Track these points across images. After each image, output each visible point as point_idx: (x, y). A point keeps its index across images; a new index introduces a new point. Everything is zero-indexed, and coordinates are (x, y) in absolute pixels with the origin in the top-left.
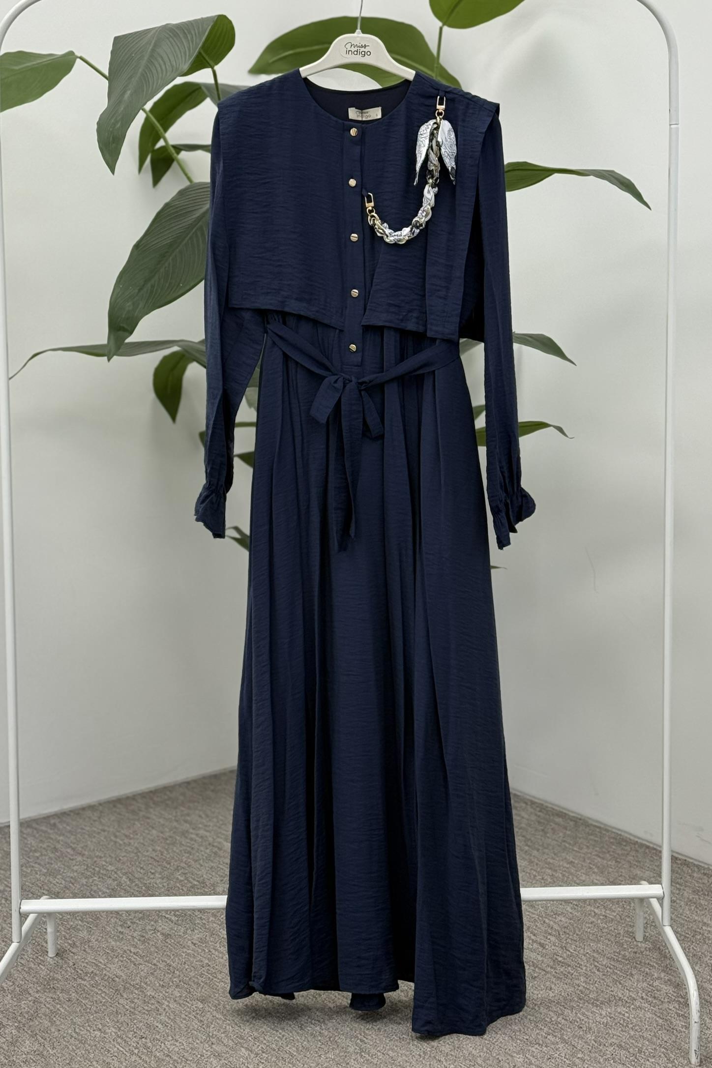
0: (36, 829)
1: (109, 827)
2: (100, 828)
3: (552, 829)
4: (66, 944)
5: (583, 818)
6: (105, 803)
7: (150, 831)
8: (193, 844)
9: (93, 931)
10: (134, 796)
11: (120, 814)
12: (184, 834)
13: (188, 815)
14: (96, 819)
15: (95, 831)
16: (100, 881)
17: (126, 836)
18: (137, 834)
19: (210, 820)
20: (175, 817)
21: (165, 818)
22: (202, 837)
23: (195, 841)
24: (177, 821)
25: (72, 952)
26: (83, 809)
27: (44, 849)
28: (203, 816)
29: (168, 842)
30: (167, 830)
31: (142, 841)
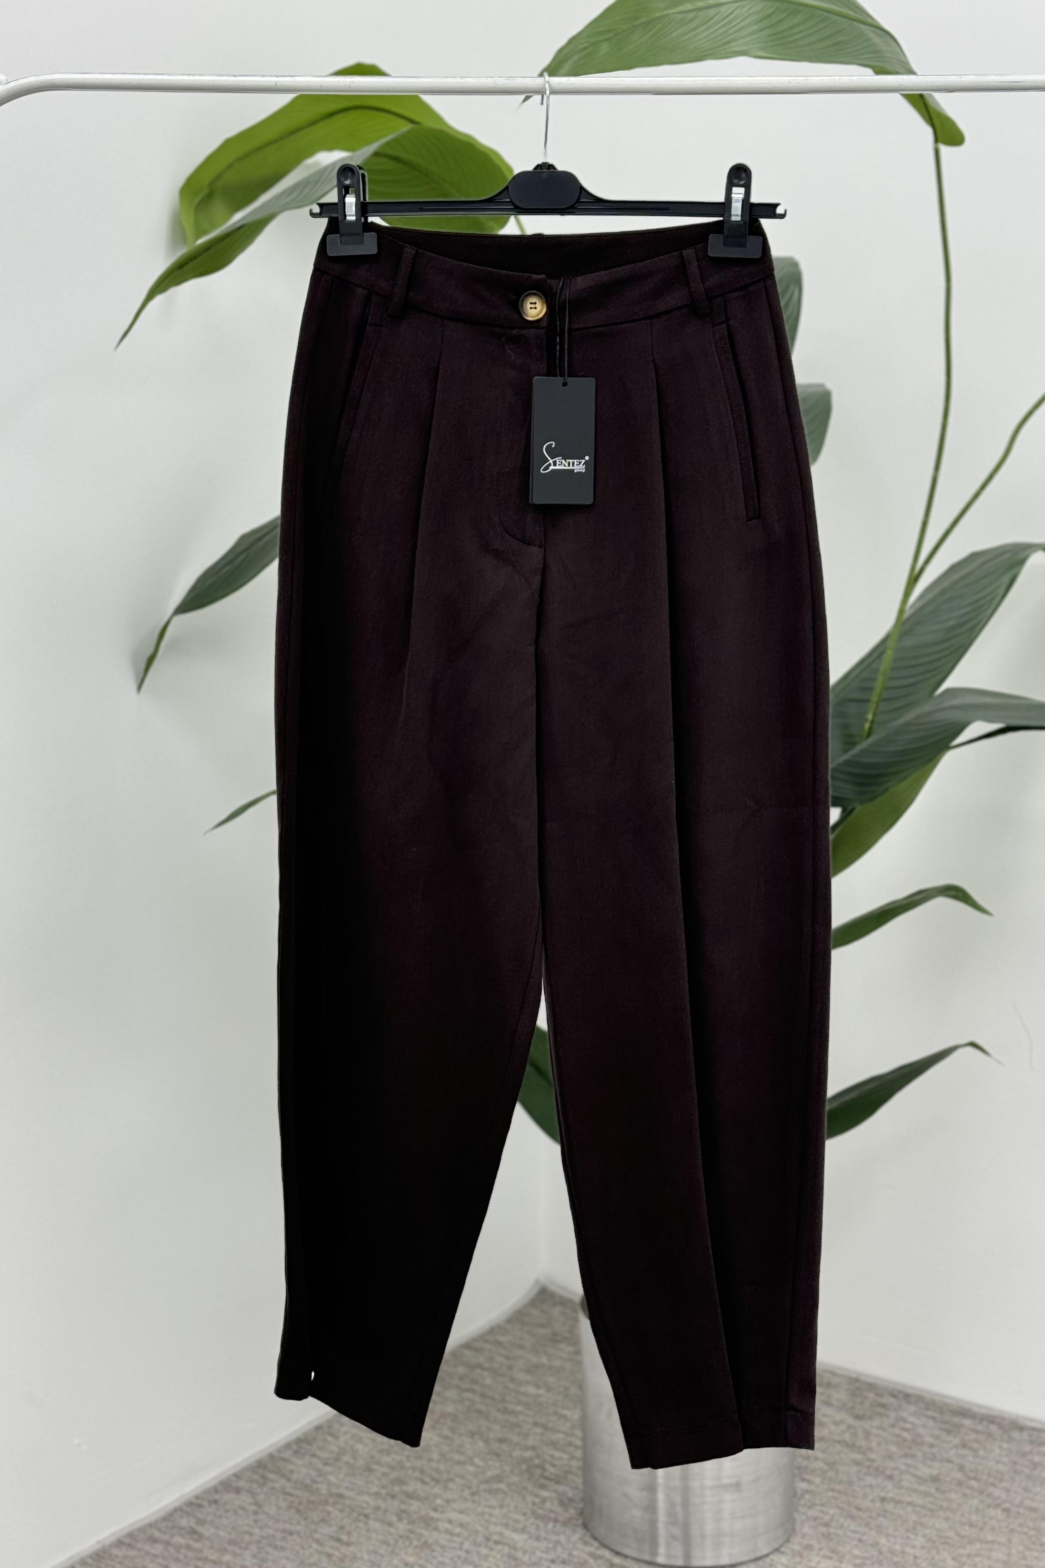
0: (167, 1543)
1: (291, 1524)
2: (277, 1526)
7: (366, 1524)
8: (462, 1544)
10: (279, 1451)
11: (285, 1493)
12: (427, 1522)
14: (253, 1508)
15: (274, 1536)
18: (349, 1533)
19: (446, 1488)
20: (384, 1487)
21: (368, 1494)
22: (461, 1525)
23: (458, 1535)
24: (393, 1497)
26: (215, 1490)
28: (427, 1479)
30: (394, 1519)
31: (371, 1548)
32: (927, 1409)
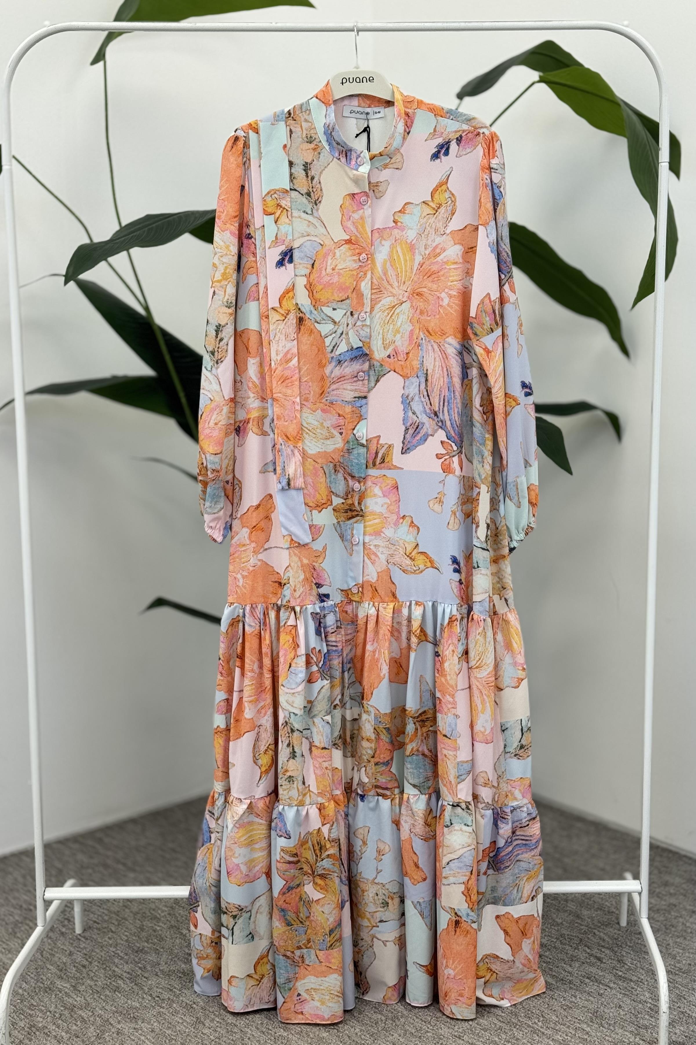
4: (137, 968)
9: (160, 953)
25: (145, 977)
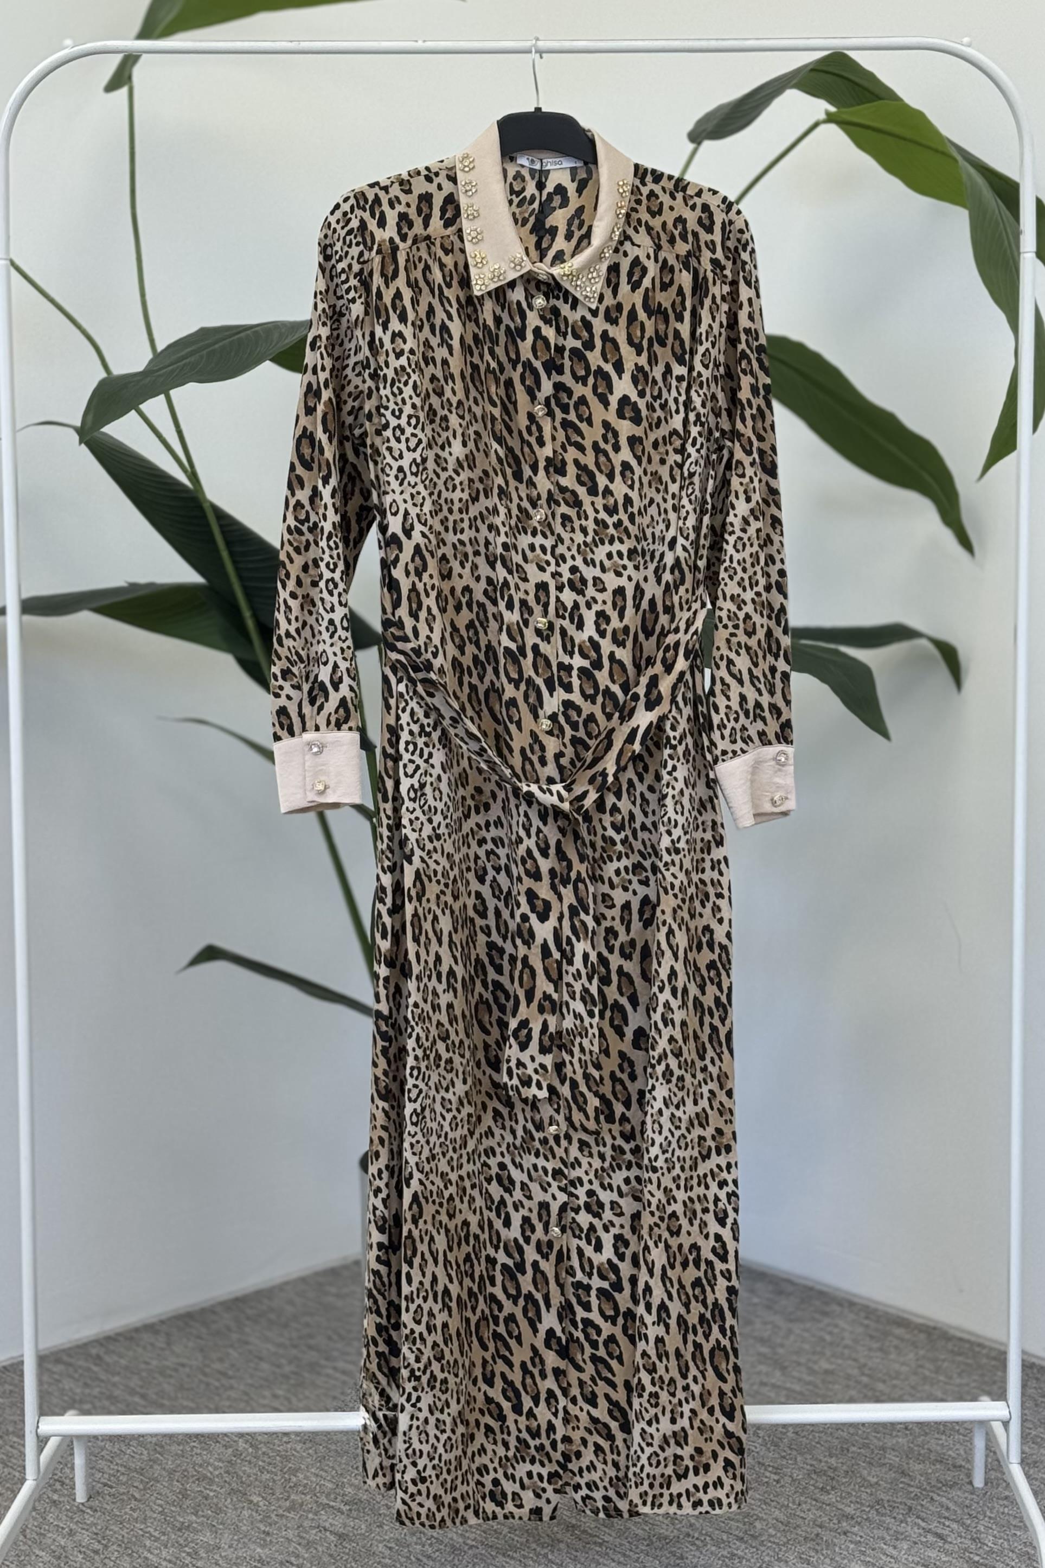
0: (70, 1365)
1: (188, 1358)
3: (896, 1347)
5: (939, 1325)
6: (170, 1319)
7: (256, 1364)
10: (213, 1306)
11: (199, 1337)
13: (311, 1336)
14: (163, 1345)
16: (202, 1449)
17: (224, 1374)
18: (238, 1370)
20: (290, 1340)
21: (274, 1343)
24: (295, 1346)
26: (137, 1330)
27: (95, 1397)
29: (292, 1382)
30: (285, 1362)
32: (867, 1318)
